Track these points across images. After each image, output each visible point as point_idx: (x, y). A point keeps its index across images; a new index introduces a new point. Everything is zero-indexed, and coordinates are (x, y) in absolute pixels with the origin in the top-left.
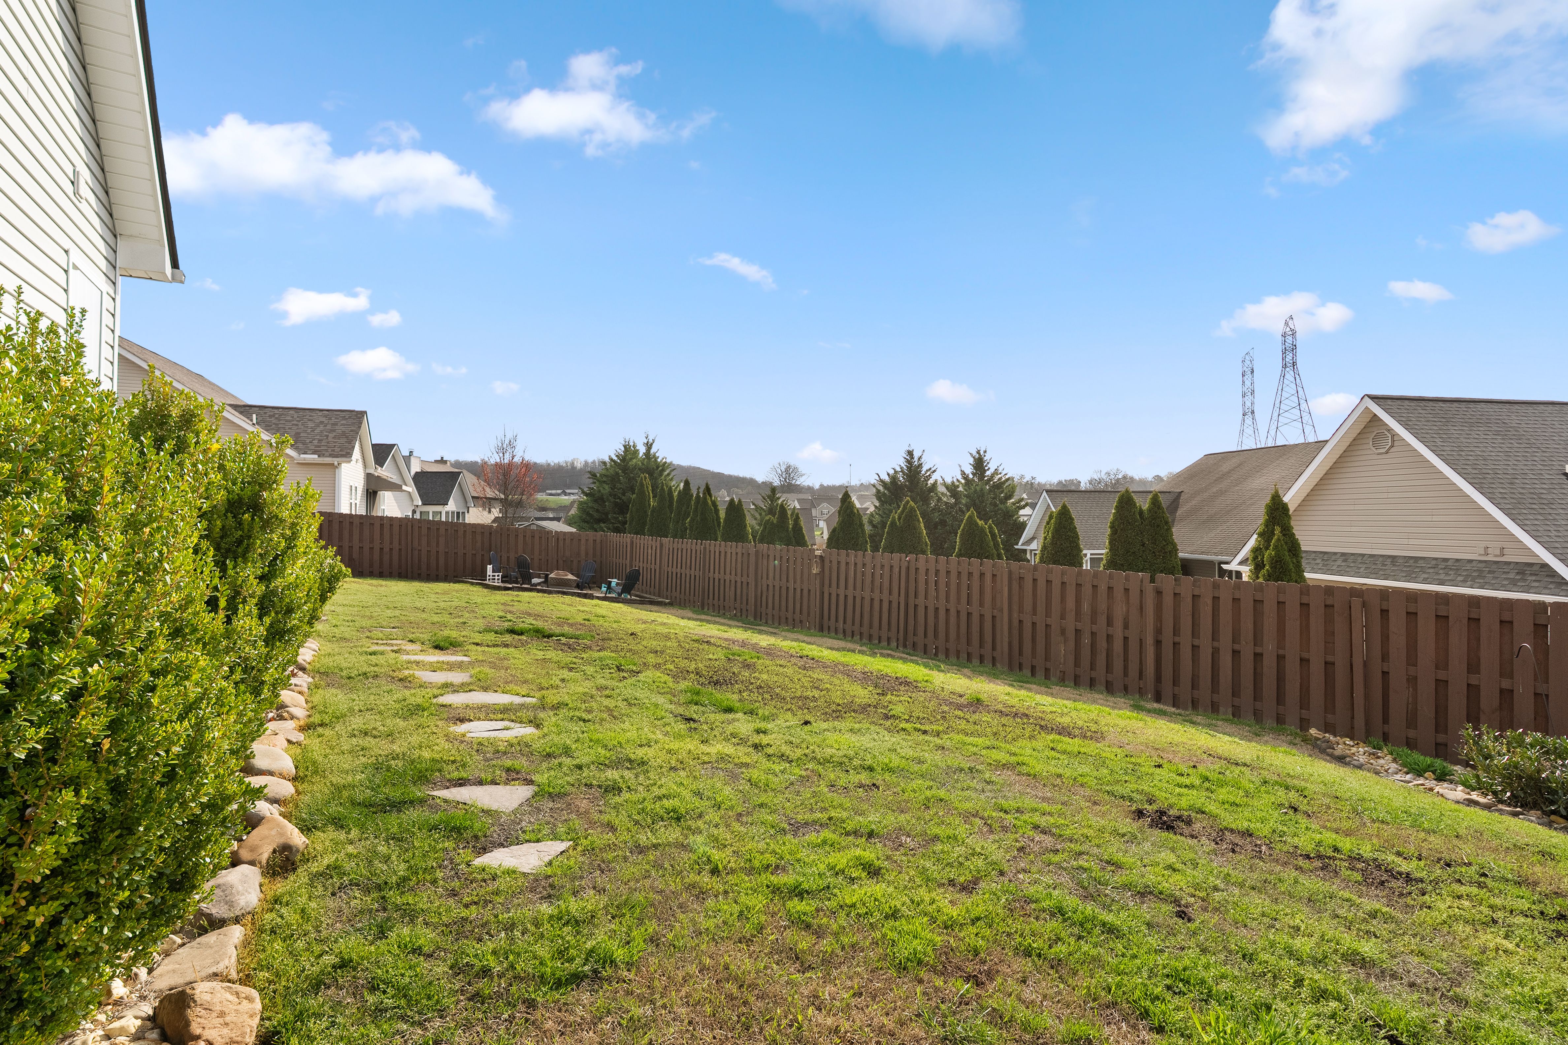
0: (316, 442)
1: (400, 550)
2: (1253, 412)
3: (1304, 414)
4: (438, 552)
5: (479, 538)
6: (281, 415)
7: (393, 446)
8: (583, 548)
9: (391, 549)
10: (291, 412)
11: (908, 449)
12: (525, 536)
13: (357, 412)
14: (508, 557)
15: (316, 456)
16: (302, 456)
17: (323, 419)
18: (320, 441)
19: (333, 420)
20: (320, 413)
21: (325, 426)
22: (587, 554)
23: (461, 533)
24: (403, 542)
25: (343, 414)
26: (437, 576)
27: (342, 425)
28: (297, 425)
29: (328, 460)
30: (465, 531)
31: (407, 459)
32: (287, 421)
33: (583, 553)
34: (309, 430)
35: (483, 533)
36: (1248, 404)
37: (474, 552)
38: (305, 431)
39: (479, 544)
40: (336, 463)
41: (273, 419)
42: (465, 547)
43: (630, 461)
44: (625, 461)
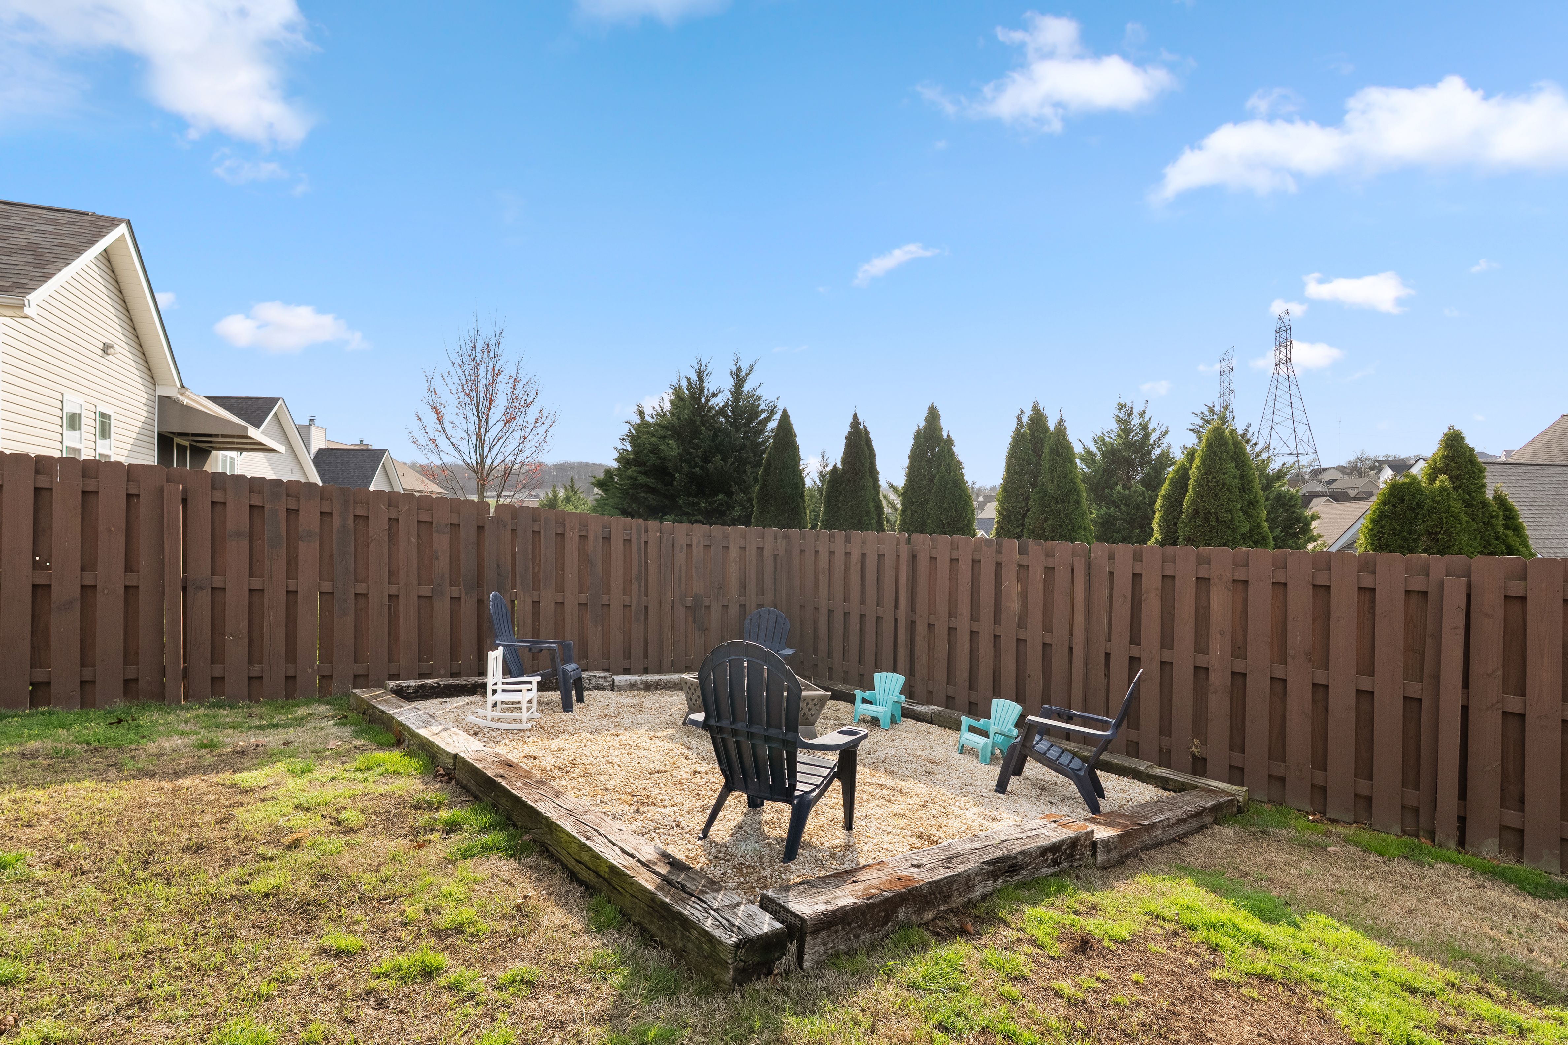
1: (130, 590)
3: (1297, 413)
4: (291, 594)
5: (441, 542)
7: (274, 401)
8: (733, 571)
9: (88, 590)
11: (1120, 400)
12: (583, 538)
14: (536, 603)
22: (743, 586)
23: (378, 527)
24: (144, 561)
26: (290, 679)
30: (393, 521)
31: (304, 432)
33: (733, 584)
35: (455, 526)
37: (425, 591)
39: (442, 564)
42: (392, 575)
43: (708, 400)
44: (700, 399)
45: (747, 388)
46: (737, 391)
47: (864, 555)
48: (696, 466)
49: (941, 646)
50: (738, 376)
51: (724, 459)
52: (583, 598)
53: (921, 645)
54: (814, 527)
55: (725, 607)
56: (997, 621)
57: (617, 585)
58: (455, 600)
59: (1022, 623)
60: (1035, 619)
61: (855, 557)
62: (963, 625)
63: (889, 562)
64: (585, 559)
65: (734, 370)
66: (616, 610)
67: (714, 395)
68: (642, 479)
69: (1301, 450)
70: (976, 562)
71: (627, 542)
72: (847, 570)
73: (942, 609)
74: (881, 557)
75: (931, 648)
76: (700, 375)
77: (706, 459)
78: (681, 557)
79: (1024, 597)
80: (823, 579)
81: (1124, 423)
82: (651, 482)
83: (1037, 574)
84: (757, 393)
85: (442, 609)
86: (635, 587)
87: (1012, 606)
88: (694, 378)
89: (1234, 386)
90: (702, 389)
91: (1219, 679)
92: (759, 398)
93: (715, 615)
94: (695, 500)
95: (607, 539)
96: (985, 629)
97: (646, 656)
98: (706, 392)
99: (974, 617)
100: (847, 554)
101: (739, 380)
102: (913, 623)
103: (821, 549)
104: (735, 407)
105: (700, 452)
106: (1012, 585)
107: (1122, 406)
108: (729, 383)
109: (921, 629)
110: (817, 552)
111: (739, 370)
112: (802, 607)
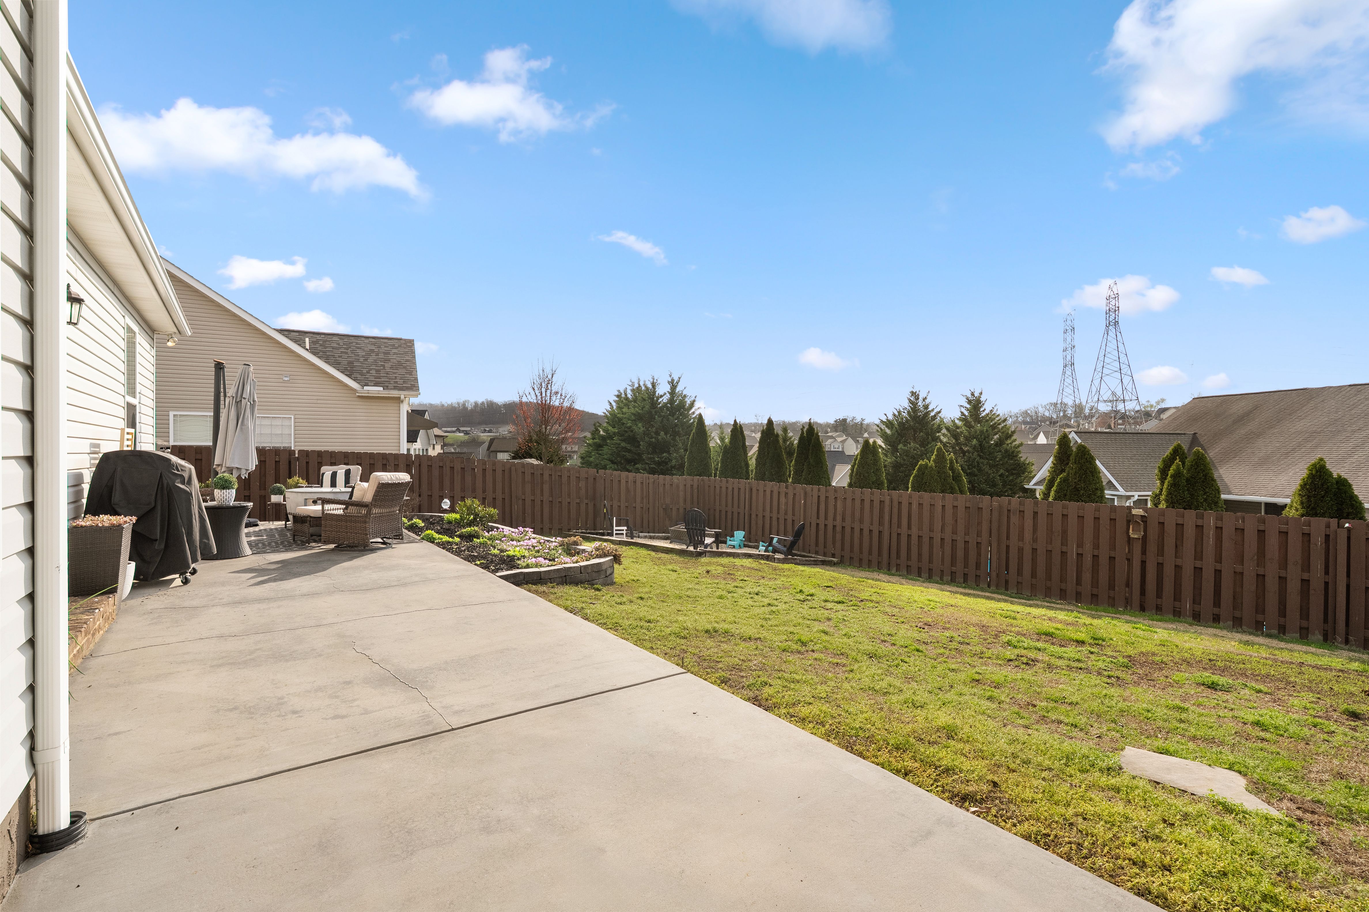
0: (373, 372)
2: (1073, 364)
3: (1123, 367)
6: (325, 341)
10: (335, 338)
11: (912, 390)
12: (627, 482)
13: (405, 340)
15: (381, 389)
16: (366, 388)
17: (373, 347)
18: (377, 371)
19: (383, 349)
20: (367, 341)
21: (377, 355)
22: (685, 501)
24: (507, 491)
25: (390, 342)
26: (542, 529)
27: (395, 354)
28: (346, 353)
29: (395, 393)
32: (333, 348)
34: (362, 360)
36: (1069, 357)
37: (579, 501)
38: (358, 360)
39: (583, 492)
40: (402, 397)
41: (317, 346)
42: (569, 495)
43: (658, 399)
44: (653, 398)
45: (677, 390)
46: (673, 392)
47: (733, 488)
48: (652, 438)
49: (760, 522)
50: (672, 383)
51: (666, 434)
52: (627, 504)
53: (753, 522)
54: (715, 476)
55: (678, 509)
56: (778, 513)
57: (638, 500)
58: (587, 504)
59: (786, 514)
60: (790, 512)
61: (730, 489)
62: (767, 514)
63: (742, 491)
64: (628, 490)
65: (670, 380)
66: (638, 509)
67: (661, 396)
68: (623, 444)
69: (1127, 398)
70: (772, 491)
71: (642, 483)
72: (727, 494)
73: (761, 509)
74: (739, 489)
75: (757, 524)
76: (654, 385)
77: (657, 433)
78: (661, 489)
79: (786, 504)
80: (717, 498)
81: (914, 404)
82: (628, 446)
83: (791, 496)
84: (684, 393)
85: (583, 507)
86: (645, 500)
87: (783, 507)
88: (650, 386)
89: (1075, 343)
90: (655, 392)
91: (839, 529)
92: (685, 396)
93: (674, 513)
94: (652, 456)
95: (635, 482)
96: (775, 516)
97: (649, 528)
98: (657, 395)
99: (771, 512)
100: (727, 488)
101: (673, 385)
102: (751, 514)
103: (717, 486)
104: (671, 401)
105: (654, 429)
106: (783, 500)
107: (913, 393)
108: (667, 388)
109: (753, 516)
110: (715, 487)
111: (673, 380)
112: (709, 509)
